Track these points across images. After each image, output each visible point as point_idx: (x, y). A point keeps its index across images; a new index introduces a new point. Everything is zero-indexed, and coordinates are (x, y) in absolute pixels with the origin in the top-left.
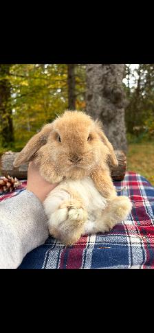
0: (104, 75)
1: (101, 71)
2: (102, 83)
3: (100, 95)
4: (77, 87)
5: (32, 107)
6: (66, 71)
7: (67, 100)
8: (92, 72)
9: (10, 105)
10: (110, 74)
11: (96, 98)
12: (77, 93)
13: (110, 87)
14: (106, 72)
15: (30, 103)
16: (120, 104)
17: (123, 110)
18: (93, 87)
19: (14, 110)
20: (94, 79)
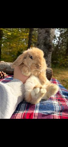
0: (45, 37)
1: (45, 35)
2: (44, 39)
3: (43, 45)
4: (33, 39)
5: (11, 45)
6: (29, 32)
7: (27, 44)
8: (40, 34)
9: (1, 42)
10: (48, 37)
11: (41, 45)
12: (32, 42)
13: (47, 42)
14: (47, 35)
15: (10, 43)
16: (50, 50)
17: (51, 53)
18: (40, 41)
19: (2, 45)
20: (41, 37)
